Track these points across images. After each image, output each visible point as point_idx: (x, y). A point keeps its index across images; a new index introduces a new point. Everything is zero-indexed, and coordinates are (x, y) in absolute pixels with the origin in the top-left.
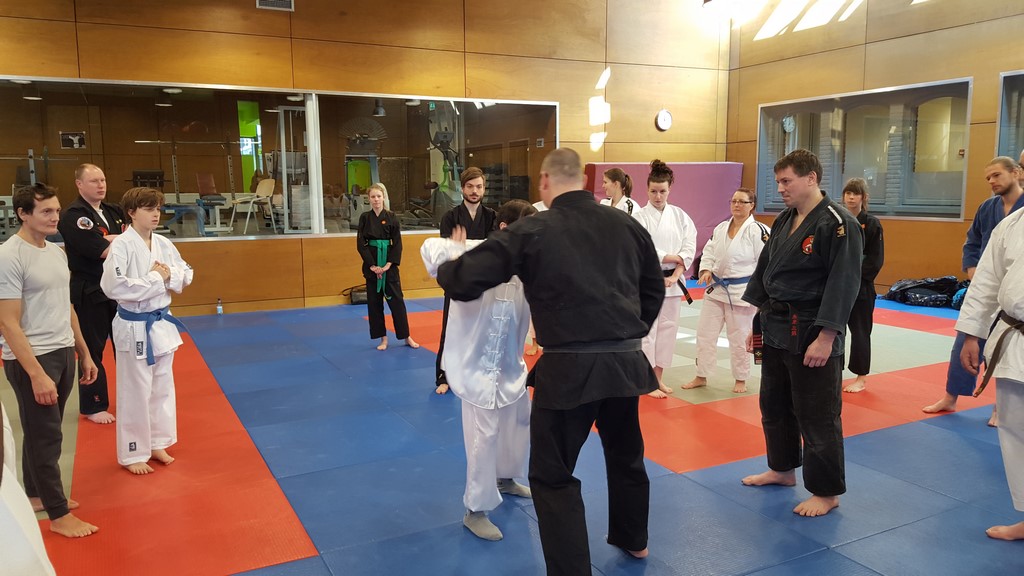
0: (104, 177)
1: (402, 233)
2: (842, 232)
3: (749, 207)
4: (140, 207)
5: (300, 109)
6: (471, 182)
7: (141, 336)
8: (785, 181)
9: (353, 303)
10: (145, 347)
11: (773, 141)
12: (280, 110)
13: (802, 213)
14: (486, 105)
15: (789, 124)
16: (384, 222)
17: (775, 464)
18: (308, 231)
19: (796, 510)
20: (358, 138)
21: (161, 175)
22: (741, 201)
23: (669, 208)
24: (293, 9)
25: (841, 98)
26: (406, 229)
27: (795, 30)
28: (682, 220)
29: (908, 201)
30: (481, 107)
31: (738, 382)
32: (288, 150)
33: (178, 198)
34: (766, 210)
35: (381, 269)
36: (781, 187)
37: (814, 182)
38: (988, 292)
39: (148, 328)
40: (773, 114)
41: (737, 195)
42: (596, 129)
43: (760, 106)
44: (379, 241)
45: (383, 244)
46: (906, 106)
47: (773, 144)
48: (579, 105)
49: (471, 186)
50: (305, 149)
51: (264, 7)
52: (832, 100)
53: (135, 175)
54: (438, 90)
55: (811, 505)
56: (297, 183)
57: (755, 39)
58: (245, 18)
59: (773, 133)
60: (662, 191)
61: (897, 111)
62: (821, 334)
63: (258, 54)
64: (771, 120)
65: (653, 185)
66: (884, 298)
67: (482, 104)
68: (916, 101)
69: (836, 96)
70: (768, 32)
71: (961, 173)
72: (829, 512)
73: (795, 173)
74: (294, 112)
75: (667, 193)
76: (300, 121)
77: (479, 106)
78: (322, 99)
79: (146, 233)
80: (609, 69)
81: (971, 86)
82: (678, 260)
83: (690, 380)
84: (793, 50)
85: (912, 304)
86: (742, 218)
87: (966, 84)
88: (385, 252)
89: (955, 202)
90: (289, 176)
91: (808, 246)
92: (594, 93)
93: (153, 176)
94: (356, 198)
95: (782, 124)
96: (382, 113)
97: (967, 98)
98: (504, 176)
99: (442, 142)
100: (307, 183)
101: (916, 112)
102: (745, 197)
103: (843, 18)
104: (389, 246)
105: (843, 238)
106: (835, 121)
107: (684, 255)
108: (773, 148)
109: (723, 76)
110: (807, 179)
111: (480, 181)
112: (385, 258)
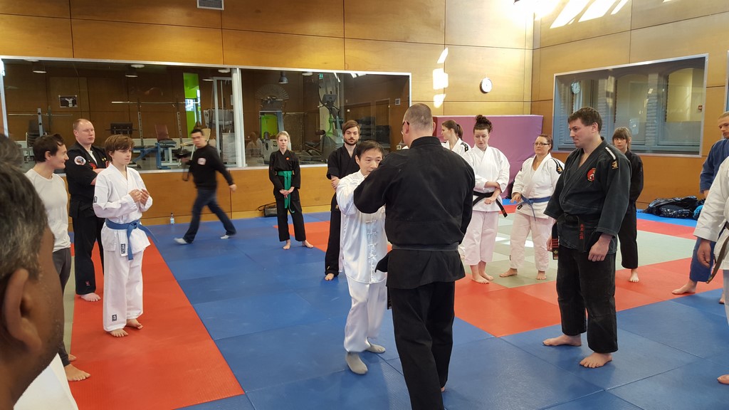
0: (92, 127)
1: (301, 166)
2: (615, 166)
3: (548, 147)
4: (117, 149)
5: (229, 79)
6: (349, 130)
7: (124, 240)
8: (575, 129)
9: (266, 216)
10: (127, 248)
11: (564, 100)
12: (214, 80)
13: (587, 152)
14: (359, 75)
15: (576, 88)
16: (288, 159)
17: (566, 331)
18: (234, 165)
19: (582, 363)
20: (269, 99)
21: (131, 126)
22: (542, 144)
23: (489, 149)
24: (223, 9)
25: (614, 69)
26: (303, 164)
27: (580, 21)
28: (499, 157)
29: (661, 143)
30: (356, 76)
31: (540, 272)
32: (220, 108)
33: (142, 142)
34: (559, 149)
35: (287, 192)
36: (572, 133)
37: (596, 130)
38: (716, 208)
39: (129, 234)
40: (565, 80)
41: (539, 139)
42: (438, 92)
43: (555, 75)
44: (285, 172)
45: (288, 174)
46: (660, 75)
47: (565, 102)
48: (426, 75)
49: (350, 133)
50: (232, 107)
51: (202, 7)
52: (607, 70)
53: (113, 126)
54: (325, 65)
55: (592, 359)
56: (226, 131)
57: (551, 27)
58: (189, 15)
59: (565, 94)
60: (484, 136)
61: (654, 78)
62: (601, 238)
63: (199, 40)
64: (563, 85)
65: (477, 131)
66: (644, 212)
67: (357, 74)
68: (667, 71)
69: (610, 68)
70: (560, 23)
71: (700, 122)
72: (605, 364)
73: (583, 123)
74: (224, 81)
75: (487, 137)
76: (228, 88)
77: (354, 76)
78: (243, 71)
79: (121, 167)
80: (447, 49)
81: (707, 60)
82: (496, 185)
83: (506, 270)
84: (579, 35)
85: (665, 216)
86: (543, 155)
87: (704, 58)
88: (290, 179)
89: (695, 143)
90: (220, 126)
91: (592, 176)
92: (437, 66)
93: (125, 126)
94: (267, 142)
95: (571, 88)
96: (285, 81)
97: (704, 69)
98: (372, 126)
99: (328, 102)
100: (233, 131)
101: (667, 78)
102: (545, 140)
103: (614, 12)
104: (292, 175)
105: (616, 169)
106: (609, 85)
107: (500, 182)
108: (564, 105)
109: (529, 54)
110: (591, 128)
111: (356, 129)
112: (290, 184)
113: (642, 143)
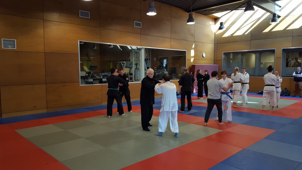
24: (141, 27)
27: (233, 35)
43: (223, 52)
46: (259, 54)
48: (190, 51)
51: (136, 26)
54: (166, 47)
58: (132, 29)
64: (225, 55)
87: (274, 50)
92: (192, 49)
109: (213, 45)
113: (254, 73)
